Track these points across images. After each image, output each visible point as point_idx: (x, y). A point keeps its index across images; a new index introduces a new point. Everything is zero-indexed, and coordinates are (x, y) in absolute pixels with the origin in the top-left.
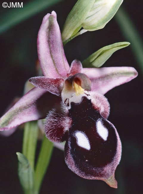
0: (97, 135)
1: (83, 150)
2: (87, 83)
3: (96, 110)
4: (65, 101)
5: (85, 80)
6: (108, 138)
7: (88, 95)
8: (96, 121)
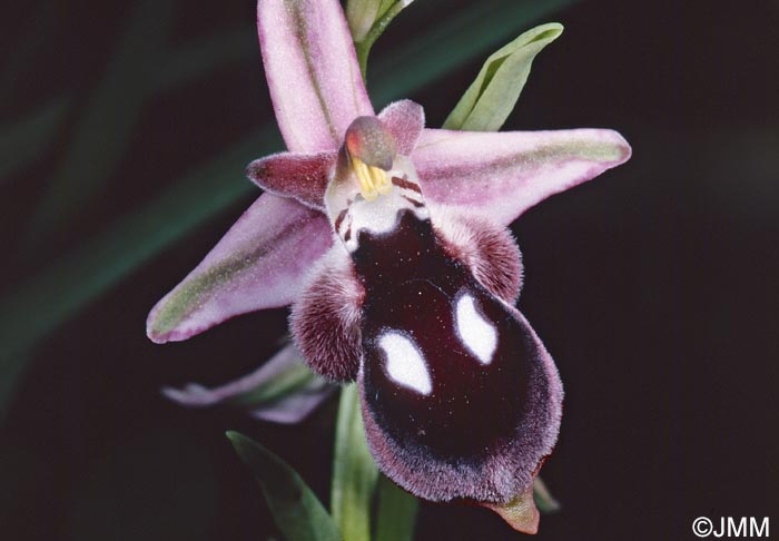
0: (457, 344)
1: (408, 394)
2: (377, 143)
3: (449, 256)
4: (338, 226)
5: (371, 133)
6: (496, 355)
7: (419, 205)
8: (453, 296)
